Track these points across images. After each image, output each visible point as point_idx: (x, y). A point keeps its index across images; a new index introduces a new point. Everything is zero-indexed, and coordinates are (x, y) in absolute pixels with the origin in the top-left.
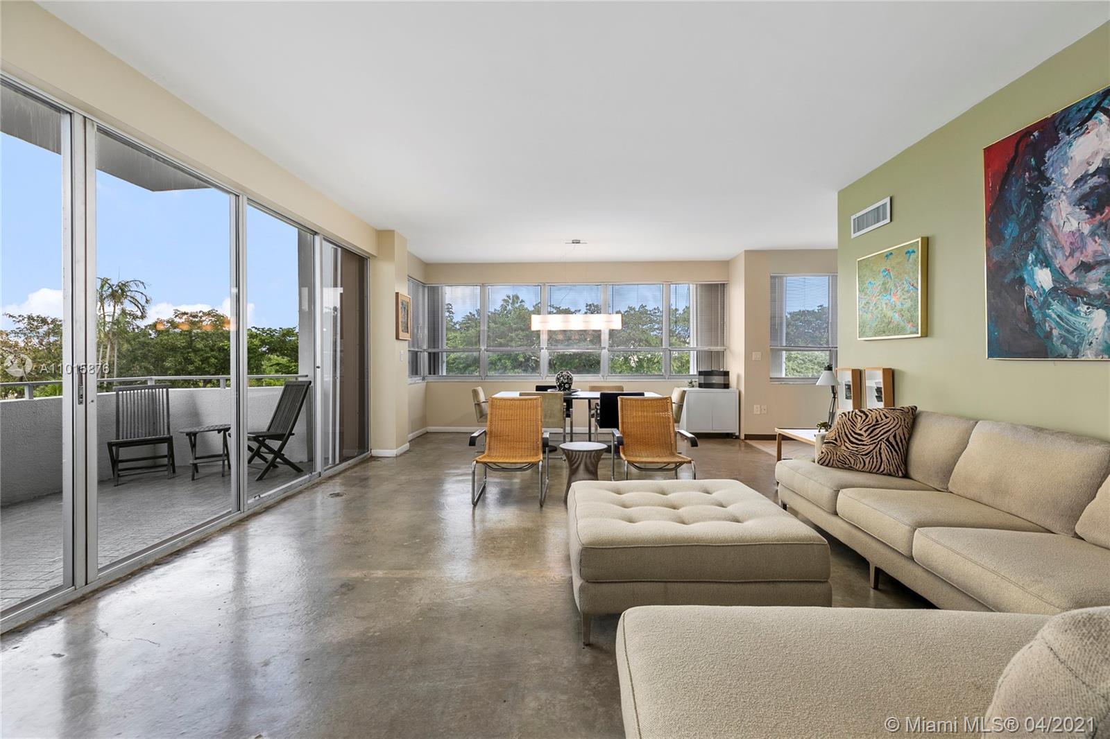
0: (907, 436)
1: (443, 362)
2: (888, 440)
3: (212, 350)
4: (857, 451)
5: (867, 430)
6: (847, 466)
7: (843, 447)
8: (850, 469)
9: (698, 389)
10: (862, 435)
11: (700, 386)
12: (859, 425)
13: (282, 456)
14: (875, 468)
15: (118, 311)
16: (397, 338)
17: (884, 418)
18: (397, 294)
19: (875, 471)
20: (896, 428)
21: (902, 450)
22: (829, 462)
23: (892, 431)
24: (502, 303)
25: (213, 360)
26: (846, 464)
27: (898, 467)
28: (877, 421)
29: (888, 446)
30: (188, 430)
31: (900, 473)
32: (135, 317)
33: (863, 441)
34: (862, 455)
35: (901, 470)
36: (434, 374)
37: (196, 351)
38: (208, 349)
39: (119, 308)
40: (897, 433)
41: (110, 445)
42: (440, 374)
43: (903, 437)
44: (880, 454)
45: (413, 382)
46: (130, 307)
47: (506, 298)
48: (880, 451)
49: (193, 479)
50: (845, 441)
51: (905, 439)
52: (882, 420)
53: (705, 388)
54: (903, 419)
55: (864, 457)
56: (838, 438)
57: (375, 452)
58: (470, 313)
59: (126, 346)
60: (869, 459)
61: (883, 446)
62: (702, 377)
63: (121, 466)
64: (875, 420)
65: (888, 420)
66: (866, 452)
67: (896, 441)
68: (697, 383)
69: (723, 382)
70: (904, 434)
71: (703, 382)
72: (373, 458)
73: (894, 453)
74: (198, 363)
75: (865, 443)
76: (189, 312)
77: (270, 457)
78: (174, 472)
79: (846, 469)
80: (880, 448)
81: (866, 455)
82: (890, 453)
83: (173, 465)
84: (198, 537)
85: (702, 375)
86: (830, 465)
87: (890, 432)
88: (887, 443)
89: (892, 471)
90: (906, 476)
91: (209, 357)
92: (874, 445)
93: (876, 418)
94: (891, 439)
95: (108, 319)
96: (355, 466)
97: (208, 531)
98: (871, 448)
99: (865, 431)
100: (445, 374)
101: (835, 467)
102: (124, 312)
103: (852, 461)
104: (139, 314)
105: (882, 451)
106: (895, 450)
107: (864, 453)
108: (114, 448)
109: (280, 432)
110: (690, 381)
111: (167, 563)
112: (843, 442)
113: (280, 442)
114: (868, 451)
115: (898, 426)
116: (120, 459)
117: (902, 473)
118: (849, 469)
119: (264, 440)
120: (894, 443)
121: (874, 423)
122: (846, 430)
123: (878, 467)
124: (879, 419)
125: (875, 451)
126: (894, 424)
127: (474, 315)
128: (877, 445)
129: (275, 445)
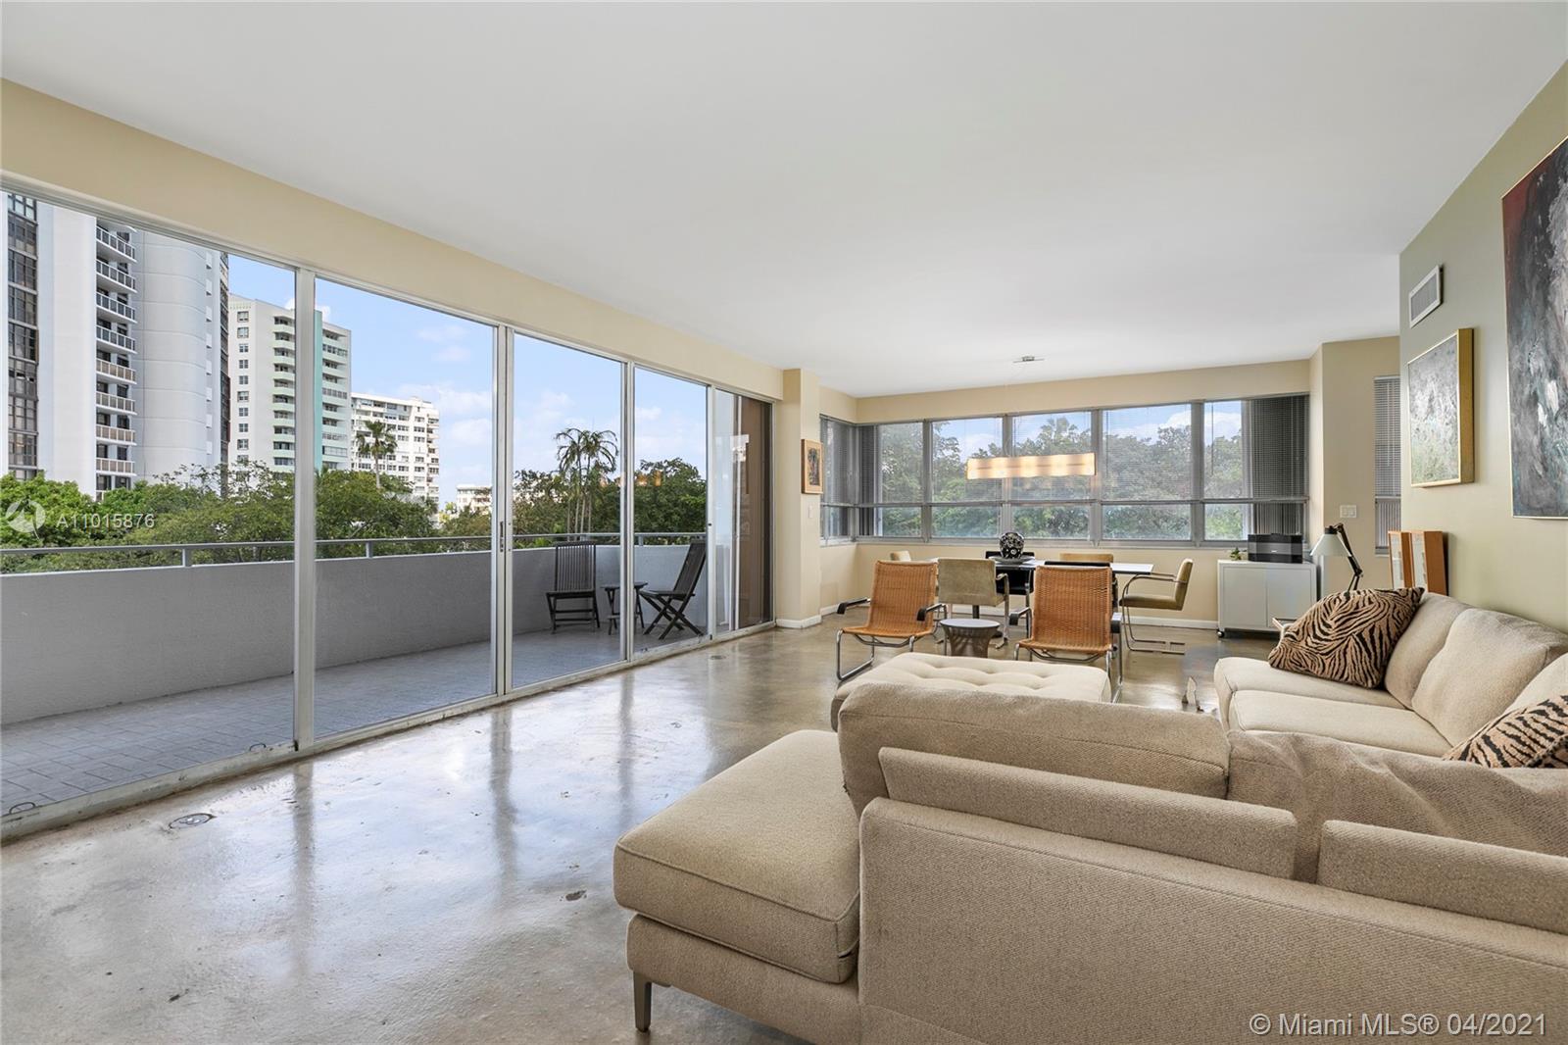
0: (1393, 631)
1: (878, 520)
2: (1360, 635)
3: (676, 505)
4: (1316, 648)
5: (1339, 620)
6: (1302, 669)
7: (1303, 644)
8: (1307, 673)
9: (1247, 562)
10: (1330, 627)
11: (1251, 557)
12: (1333, 614)
13: (682, 617)
14: (1337, 673)
15: (592, 464)
16: (803, 492)
17: (1367, 603)
18: (803, 441)
19: (1337, 678)
20: (1377, 618)
21: (1378, 650)
22: (1280, 662)
23: (1370, 622)
24: (1041, 431)
25: (675, 517)
26: (1301, 666)
27: (1367, 675)
28: (1357, 607)
29: (1357, 643)
30: (606, 586)
31: (1370, 682)
32: (607, 470)
33: (1328, 635)
34: (1322, 654)
35: (1372, 679)
36: (868, 534)
37: (659, 506)
38: (670, 504)
39: (593, 460)
40: (1377, 626)
41: (549, 596)
42: (875, 534)
43: (1384, 632)
44: (1345, 653)
45: (837, 543)
46: (603, 459)
47: (1047, 424)
48: (1345, 649)
49: (610, 634)
50: (1309, 635)
51: (1389, 634)
52: (1364, 606)
53: (1258, 561)
54: (1392, 606)
55: (1324, 657)
56: (1301, 630)
57: (781, 622)
58: (981, 450)
59: (598, 502)
60: (1329, 660)
61: (1352, 642)
62: (1255, 544)
63: (558, 616)
64: (1355, 606)
65: (1372, 605)
66: (1328, 650)
67: (1372, 637)
68: (1246, 554)
69: (1289, 553)
70: (1388, 628)
71: (1255, 552)
72: (777, 628)
73: (1365, 653)
74: (661, 520)
75: (1329, 638)
76: (654, 462)
77: (673, 616)
78: (599, 626)
79: (1301, 673)
80: (1347, 646)
81: (1327, 654)
82: (1358, 653)
83: (597, 619)
84: (588, 676)
85: (1253, 541)
86: (1281, 666)
87: (1367, 624)
88: (1358, 640)
89: (1358, 678)
90: (1381, 687)
91: (672, 514)
92: (1340, 641)
93: (1357, 604)
94: (1366, 635)
95: (584, 473)
96: (753, 634)
97: (597, 672)
98: (1335, 646)
99: (1336, 622)
100: (881, 535)
101: (1287, 670)
102: (598, 466)
103: (1309, 663)
104: (610, 466)
105: (1348, 650)
106: (1367, 650)
107: (1324, 652)
108: (552, 599)
109: (683, 592)
110: (1234, 549)
111: (561, 691)
112: (1306, 635)
113: (682, 602)
114: (1331, 648)
115: (1381, 615)
116: (557, 609)
117: (1373, 682)
118: (1305, 675)
119: (670, 600)
120: (1368, 640)
121: (1352, 610)
122: (1316, 621)
123: (1341, 672)
124: (1361, 604)
125: (1338, 649)
126: (1377, 612)
127: (985, 452)
128: (1343, 642)
129: (677, 604)
